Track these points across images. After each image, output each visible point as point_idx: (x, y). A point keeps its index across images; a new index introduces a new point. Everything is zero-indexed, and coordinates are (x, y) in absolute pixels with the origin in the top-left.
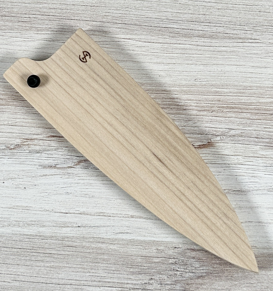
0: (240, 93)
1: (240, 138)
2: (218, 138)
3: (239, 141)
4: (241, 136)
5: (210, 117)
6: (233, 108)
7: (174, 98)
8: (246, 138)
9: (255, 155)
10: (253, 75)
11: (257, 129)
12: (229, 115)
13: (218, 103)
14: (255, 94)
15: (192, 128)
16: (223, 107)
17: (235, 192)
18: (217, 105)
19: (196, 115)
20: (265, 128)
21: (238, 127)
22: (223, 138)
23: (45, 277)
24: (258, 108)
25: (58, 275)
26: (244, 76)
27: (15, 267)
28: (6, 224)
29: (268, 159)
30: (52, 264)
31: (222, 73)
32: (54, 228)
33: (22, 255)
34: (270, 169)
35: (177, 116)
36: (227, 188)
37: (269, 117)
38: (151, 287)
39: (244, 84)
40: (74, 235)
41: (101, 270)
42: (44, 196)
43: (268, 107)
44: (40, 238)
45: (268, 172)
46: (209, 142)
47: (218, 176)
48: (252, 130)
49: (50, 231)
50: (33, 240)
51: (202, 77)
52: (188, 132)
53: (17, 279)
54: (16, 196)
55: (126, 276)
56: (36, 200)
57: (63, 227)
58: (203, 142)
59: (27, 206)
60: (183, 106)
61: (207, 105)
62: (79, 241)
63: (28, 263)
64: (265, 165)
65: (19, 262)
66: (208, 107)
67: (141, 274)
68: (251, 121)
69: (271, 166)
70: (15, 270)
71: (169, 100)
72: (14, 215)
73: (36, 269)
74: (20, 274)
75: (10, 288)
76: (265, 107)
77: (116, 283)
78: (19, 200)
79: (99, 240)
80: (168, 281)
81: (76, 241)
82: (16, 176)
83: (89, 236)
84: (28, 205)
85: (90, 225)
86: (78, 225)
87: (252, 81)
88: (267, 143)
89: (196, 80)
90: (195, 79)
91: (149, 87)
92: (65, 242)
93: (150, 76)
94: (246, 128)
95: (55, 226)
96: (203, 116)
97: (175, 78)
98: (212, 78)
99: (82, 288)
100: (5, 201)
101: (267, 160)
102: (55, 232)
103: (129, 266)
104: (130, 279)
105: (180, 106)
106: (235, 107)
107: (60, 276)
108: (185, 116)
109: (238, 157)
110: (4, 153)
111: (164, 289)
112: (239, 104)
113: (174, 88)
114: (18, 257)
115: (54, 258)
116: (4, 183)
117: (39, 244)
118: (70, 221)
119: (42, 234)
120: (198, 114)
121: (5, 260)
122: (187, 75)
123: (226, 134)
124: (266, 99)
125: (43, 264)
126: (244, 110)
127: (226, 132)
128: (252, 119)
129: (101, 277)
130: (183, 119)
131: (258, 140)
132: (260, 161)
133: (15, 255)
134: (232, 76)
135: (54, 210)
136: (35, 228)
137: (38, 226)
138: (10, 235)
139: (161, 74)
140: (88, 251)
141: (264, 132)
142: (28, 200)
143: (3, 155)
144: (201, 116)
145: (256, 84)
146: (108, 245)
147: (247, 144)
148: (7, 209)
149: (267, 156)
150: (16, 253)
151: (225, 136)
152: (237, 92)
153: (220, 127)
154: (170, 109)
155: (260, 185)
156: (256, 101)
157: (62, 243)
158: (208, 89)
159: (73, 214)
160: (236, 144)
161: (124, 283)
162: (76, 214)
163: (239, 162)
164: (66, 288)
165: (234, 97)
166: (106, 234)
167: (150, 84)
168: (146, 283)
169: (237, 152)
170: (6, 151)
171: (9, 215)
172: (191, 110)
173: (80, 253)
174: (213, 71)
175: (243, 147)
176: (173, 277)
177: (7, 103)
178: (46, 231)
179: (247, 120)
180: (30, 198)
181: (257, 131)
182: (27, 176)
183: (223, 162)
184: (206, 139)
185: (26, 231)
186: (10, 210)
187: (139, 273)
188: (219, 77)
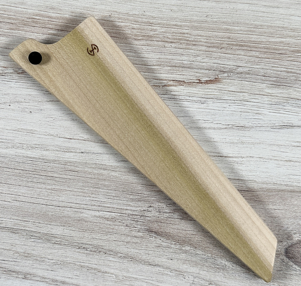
0: (250, 31)
1: (247, 76)
2: (226, 75)
3: (246, 78)
4: (249, 74)
5: (219, 54)
6: (242, 46)
7: (184, 33)
8: (253, 76)
9: (261, 93)
10: (265, 15)
11: (264, 67)
12: (238, 52)
13: (228, 40)
14: (265, 33)
15: (200, 64)
16: (233, 45)
17: (238, 128)
18: (226, 42)
19: (205, 51)
20: (273, 67)
21: (246, 65)
22: (230, 74)
23: (45, 199)
24: (268, 47)
25: (59, 198)
26: (255, 15)
27: (16, 188)
28: (10, 145)
29: (273, 97)
30: (54, 187)
31: (234, 10)
32: (57, 152)
33: (24, 177)
34: (275, 107)
35: (186, 51)
36: (231, 124)
37: (278, 56)
38: (149, 214)
39: (255, 22)
40: (77, 160)
41: (101, 195)
42: (50, 121)
43: (278, 47)
44: (43, 161)
45: (272, 110)
46: (216, 78)
47: (223, 112)
48: (260, 68)
49: (53, 155)
50: (36, 163)
51: (213, 14)
52: (196, 67)
53: (18, 199)
54: (21, 119)
55: (125, 202)
56: (41, 124)
57: (66, 152)
58: (210, 78)
59: (31, 130)
60: (192, 41)
61: (217, 41)
62: (81, 167)
63: (30, 184)
64: (270, 103)
65: (20, 183)
66: (217, 44)
67: (141, 201)
68: (260, 59)
69: (276, 105)
70: (16, 191)
71: (179, 35)
72: (18, 137)
73: (37, 191)
74: (21, 194)
75: (10, 208)
76: (274, 47)
77: (116, 209)
78: (24, 123)
79: (101, 166)
80: (167, 209)
81: (78, 166)
82: (23, 100)
83: (92, 162)
84: (33, 129)
85: (93, 152)
86: (81, 151)
87: (263, 20)
88: (274, 81)
89: (208, 17)
90: (206, 15)
91: (160, 21)
92: (68, 167)
93: (162, 10)
94: (254, 66)
95: (59, 151)
96: (212, 52)
97: (187, 13)
98: (223, 15)
99: (82, 211)
100: (10, 123)
101: (273, 99)
102: (59, 156)
103: (129, 193)
104: (130, 205)
105: (190, 41)
106: (244, 45)
107: (61, 199)
108: (194, 51)
109: (244, 94)
110: (11, 77)
111: (162, 216)
112: (249, 42)
113: (185, 23)
114: (20, 178)
115: (55, 181)
116: (10, 105)
117: (41, 166)
118: (74, 147)
119: (45, 158)
120: (207, 50)
121: (7, 180)
122: (199, 11)
123: (233, 71)
124: (276, 38)
125: (44, 186)
126: (253, 48)
127: (234, 69)
128: (261, 58)
129: (101, 202)
130: (192, 54)
131: (264, 79)
132: (266, 99)
133: (17, 176)
134: (244, 14)
135: (59, 135)
136: (38, 151)
137: (42, 149)
138: (14, 156)
139: (173, 9)
140: (90, 176)
141: (272, 71)
142: (33, 124)
143: (11, 78)
144: (210, 53)
145: (267, 24)
146: (109, 171)
147: (254, 82)
148: (12, 131)
149: (273, 94)
150: (18, 174)
151: (232, 73)
152: (247, 30)
153: (228, 64)
154: (179, 44)
155: (263, 122)
156: (266, 40)
157: (64, 167)
158: (219, 26)
159: (77, 140)
160: (243, 82)
161: (124, 209)
162: (80, 140)
163: (245, 98)
164: (65, 211)
165: (244, 35)
166: (108, 161)
167: (161, 18)
168: (145, 210)
169: (243, 89)
170: (14, 75)
171: (13, 137)
172: (201, 46)
173: (81, 178)
174: (225, 8)
175: (249, 84)
176: (172, 206)
177: (17, 28)
178: (50, 155)
179: (255, 58)
180: (35, 122)
181: (264, 70)
182: (34, 101)
183: (229, 98)
184: (213, 75)
185: (30, 153)
186: (15, 132)
187: (139, 201)
188: (230, 15)
